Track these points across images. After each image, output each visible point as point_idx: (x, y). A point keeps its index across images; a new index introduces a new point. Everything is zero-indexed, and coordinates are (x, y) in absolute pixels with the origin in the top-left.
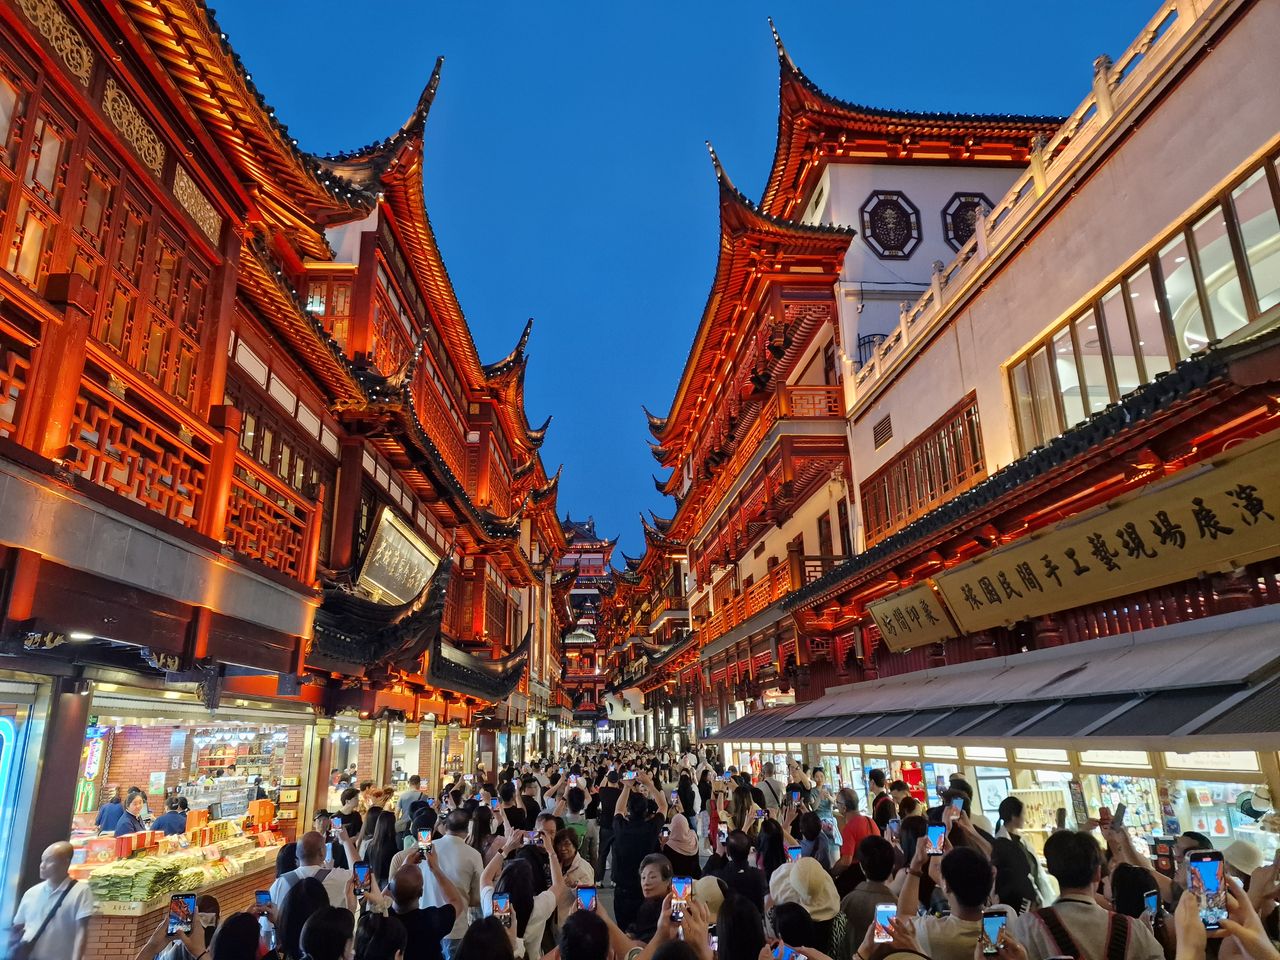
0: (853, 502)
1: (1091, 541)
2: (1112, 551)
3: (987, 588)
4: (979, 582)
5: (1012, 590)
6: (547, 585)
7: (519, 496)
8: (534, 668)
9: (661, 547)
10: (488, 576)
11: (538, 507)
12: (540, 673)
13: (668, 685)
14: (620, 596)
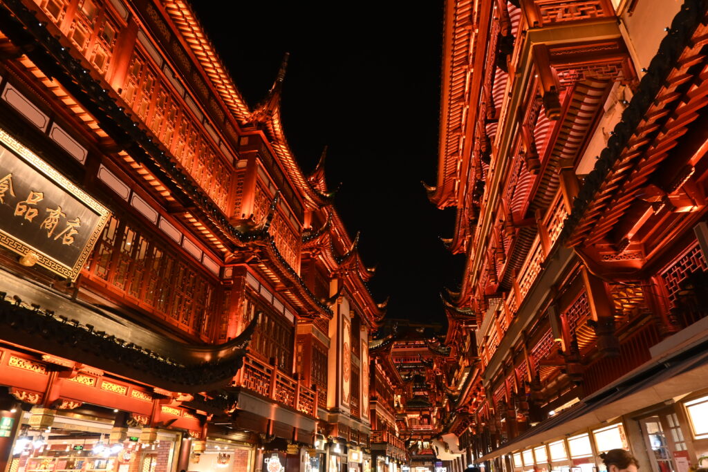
6: (363, 340)
7: (321, 254)
8: (344, 402)
9: (458, 319)
10: (254, 290)
11: (342, 268)
12: (356, 409)
13: (471, 427)
14: (437, 367)
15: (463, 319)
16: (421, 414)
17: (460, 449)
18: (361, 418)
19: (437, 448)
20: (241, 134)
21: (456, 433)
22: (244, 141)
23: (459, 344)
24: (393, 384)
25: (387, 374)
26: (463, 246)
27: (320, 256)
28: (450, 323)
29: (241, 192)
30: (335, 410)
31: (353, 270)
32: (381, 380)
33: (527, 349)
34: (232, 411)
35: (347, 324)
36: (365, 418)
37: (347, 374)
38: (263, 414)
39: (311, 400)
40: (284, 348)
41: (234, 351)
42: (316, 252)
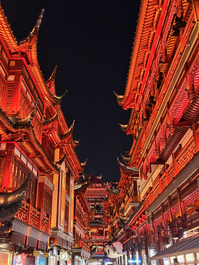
6: (71, 185)
7: (51, 133)
8: (61, 224)
9: (127, 173)
10: (18, 157)
11: (63, 142)
12: (66, 228)
14: (111, 201)
15: (130, 173)
16: (98, 230)
17: (123, 251)
18: (69, 233)
19: (109, 251)
20: (11, 58)
21: (122, 241)
22: (13, 64)
23: (126, 188)
24: (85, 211)
25: (82, 205)
26: (133, 130)
27: (50, 135)
28: (122, 175)
29: (11, 96)
30: (56, 229)
31: (69, 143)
32: (79, 209)
33: (180, 198)
34: (9, 232)
35: (64, 176)
36: (71, 233)
37: (63, 207)
38: (24, 233)
39: (46, 224)
40: (32, 192)
41: (17, 197)
42: (49, 132)
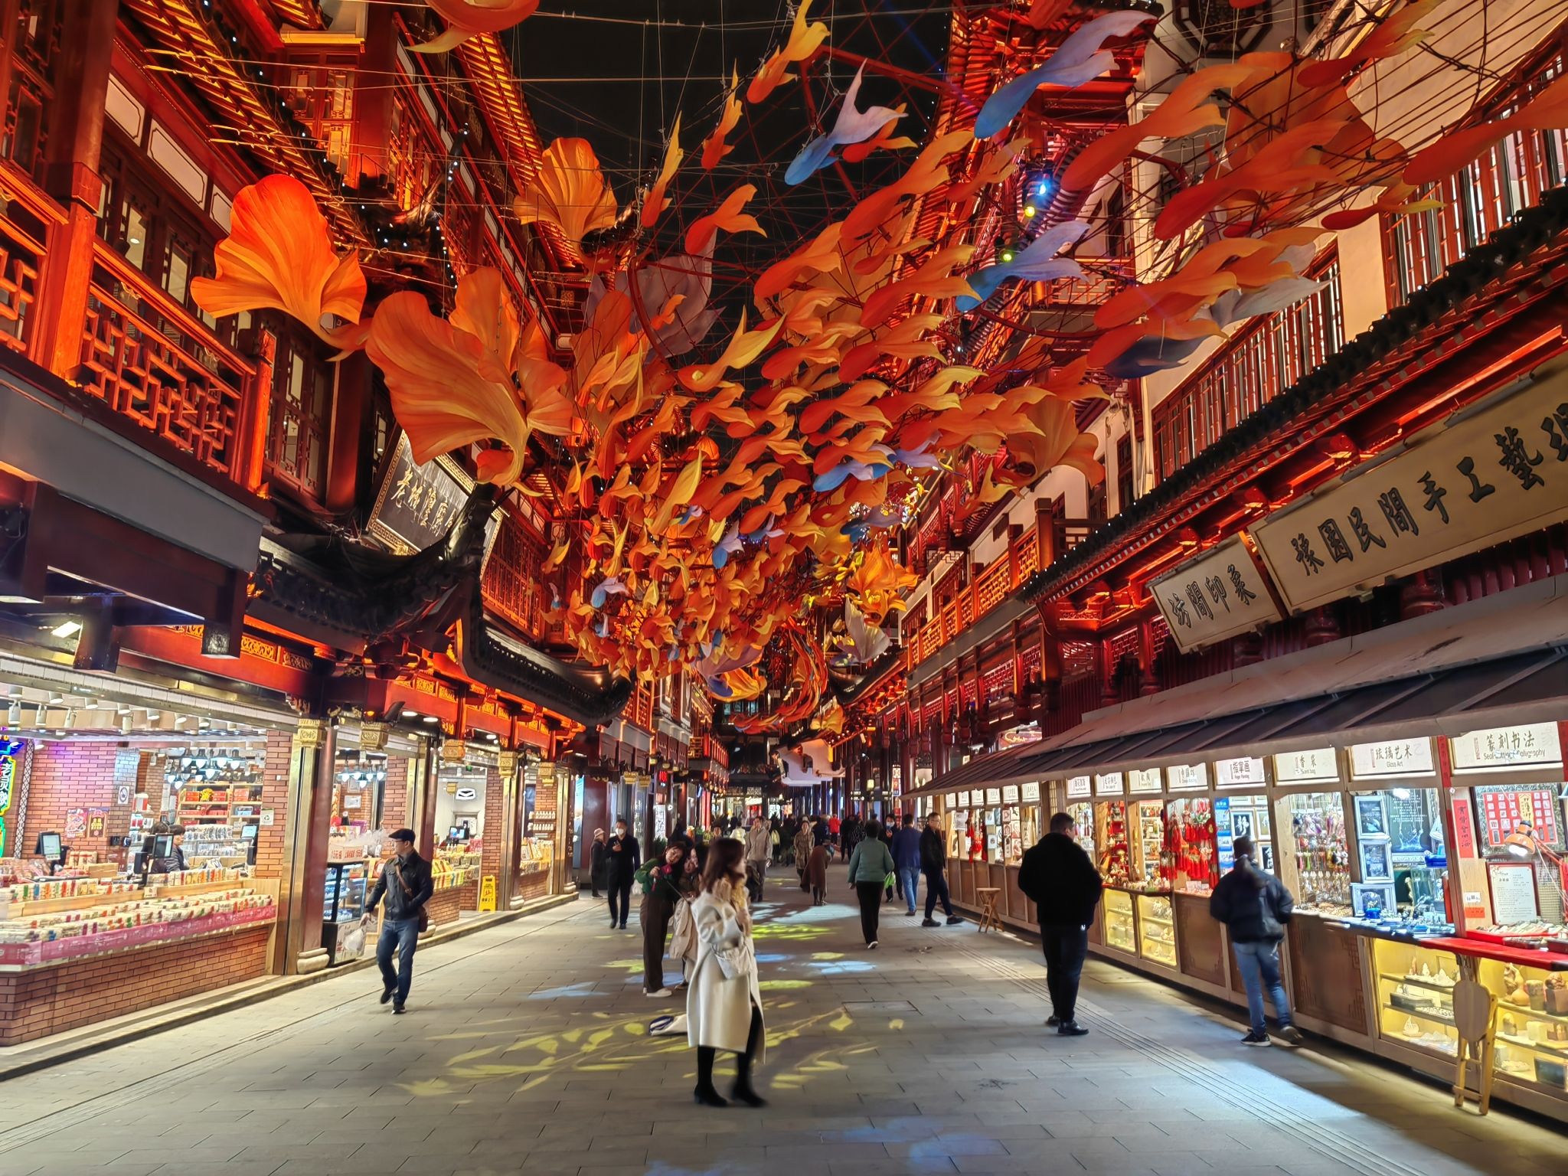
0: (1140, 439)
1: (1500, 440)
2: (1532, 456)
3: (1331, 538)
4: (1321, 528)
5: (1371, 538)
8: (665, 698)
13: (865, 733)
17: (835, 767)
36: (687, 719)
